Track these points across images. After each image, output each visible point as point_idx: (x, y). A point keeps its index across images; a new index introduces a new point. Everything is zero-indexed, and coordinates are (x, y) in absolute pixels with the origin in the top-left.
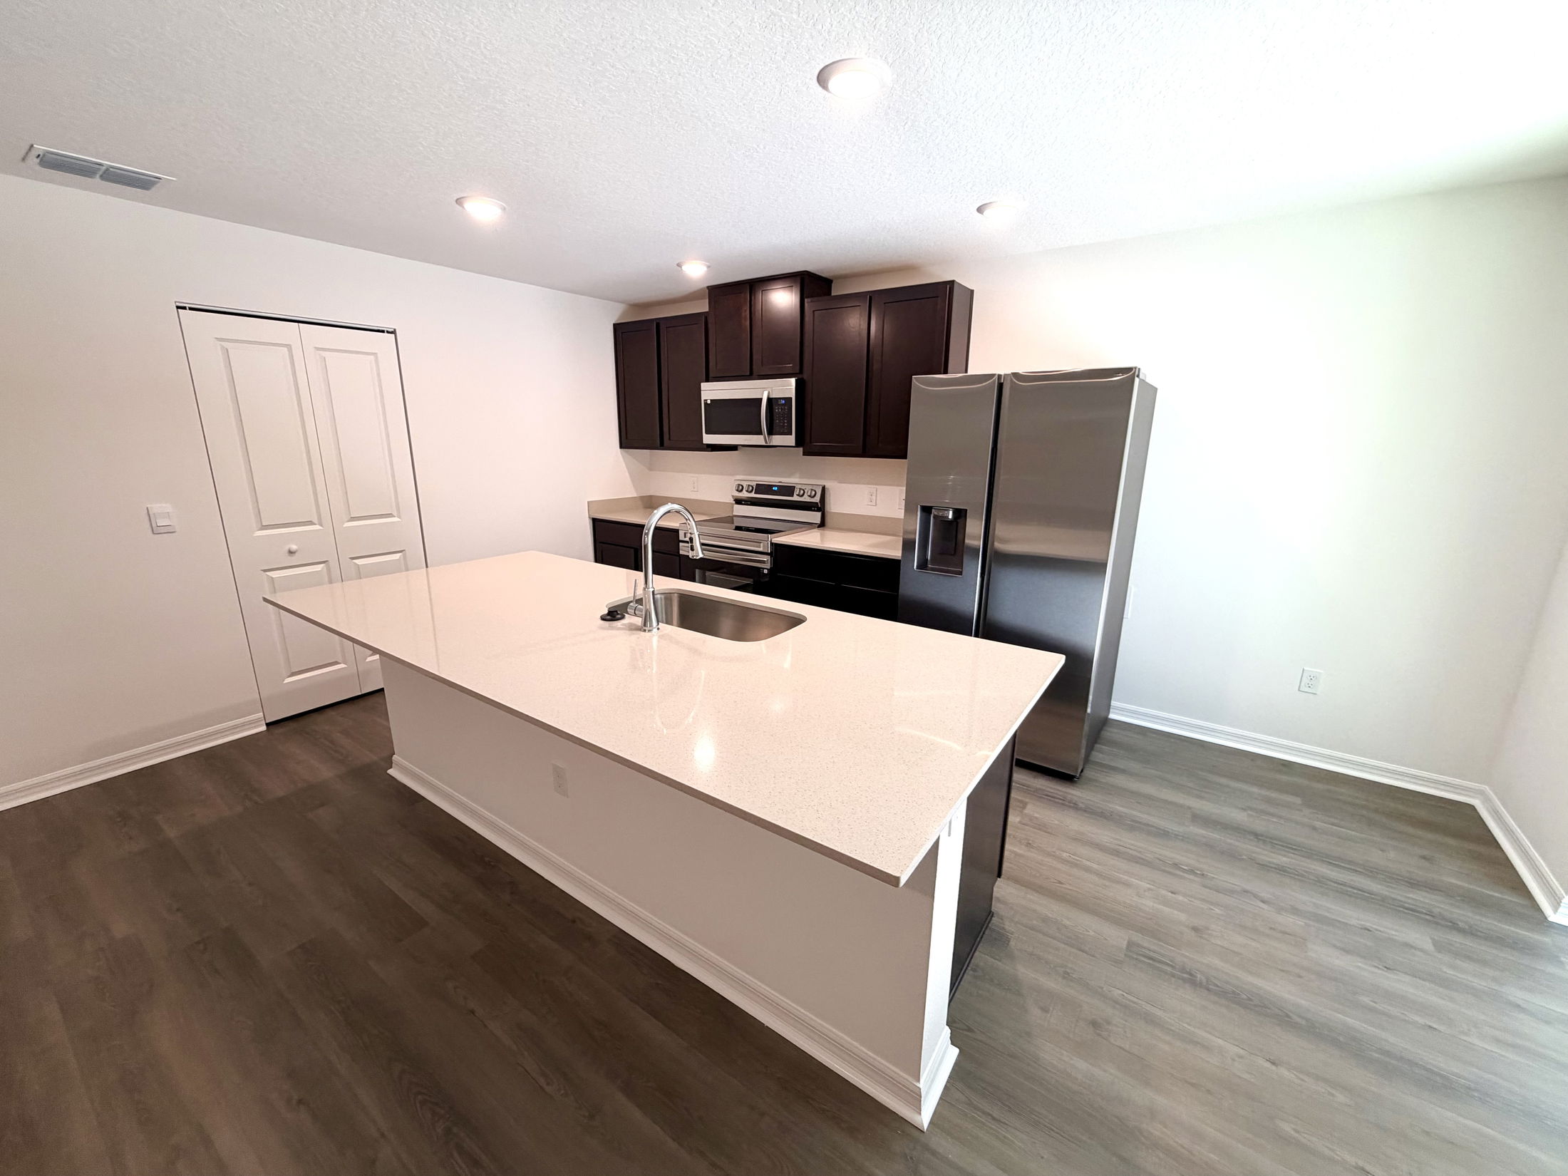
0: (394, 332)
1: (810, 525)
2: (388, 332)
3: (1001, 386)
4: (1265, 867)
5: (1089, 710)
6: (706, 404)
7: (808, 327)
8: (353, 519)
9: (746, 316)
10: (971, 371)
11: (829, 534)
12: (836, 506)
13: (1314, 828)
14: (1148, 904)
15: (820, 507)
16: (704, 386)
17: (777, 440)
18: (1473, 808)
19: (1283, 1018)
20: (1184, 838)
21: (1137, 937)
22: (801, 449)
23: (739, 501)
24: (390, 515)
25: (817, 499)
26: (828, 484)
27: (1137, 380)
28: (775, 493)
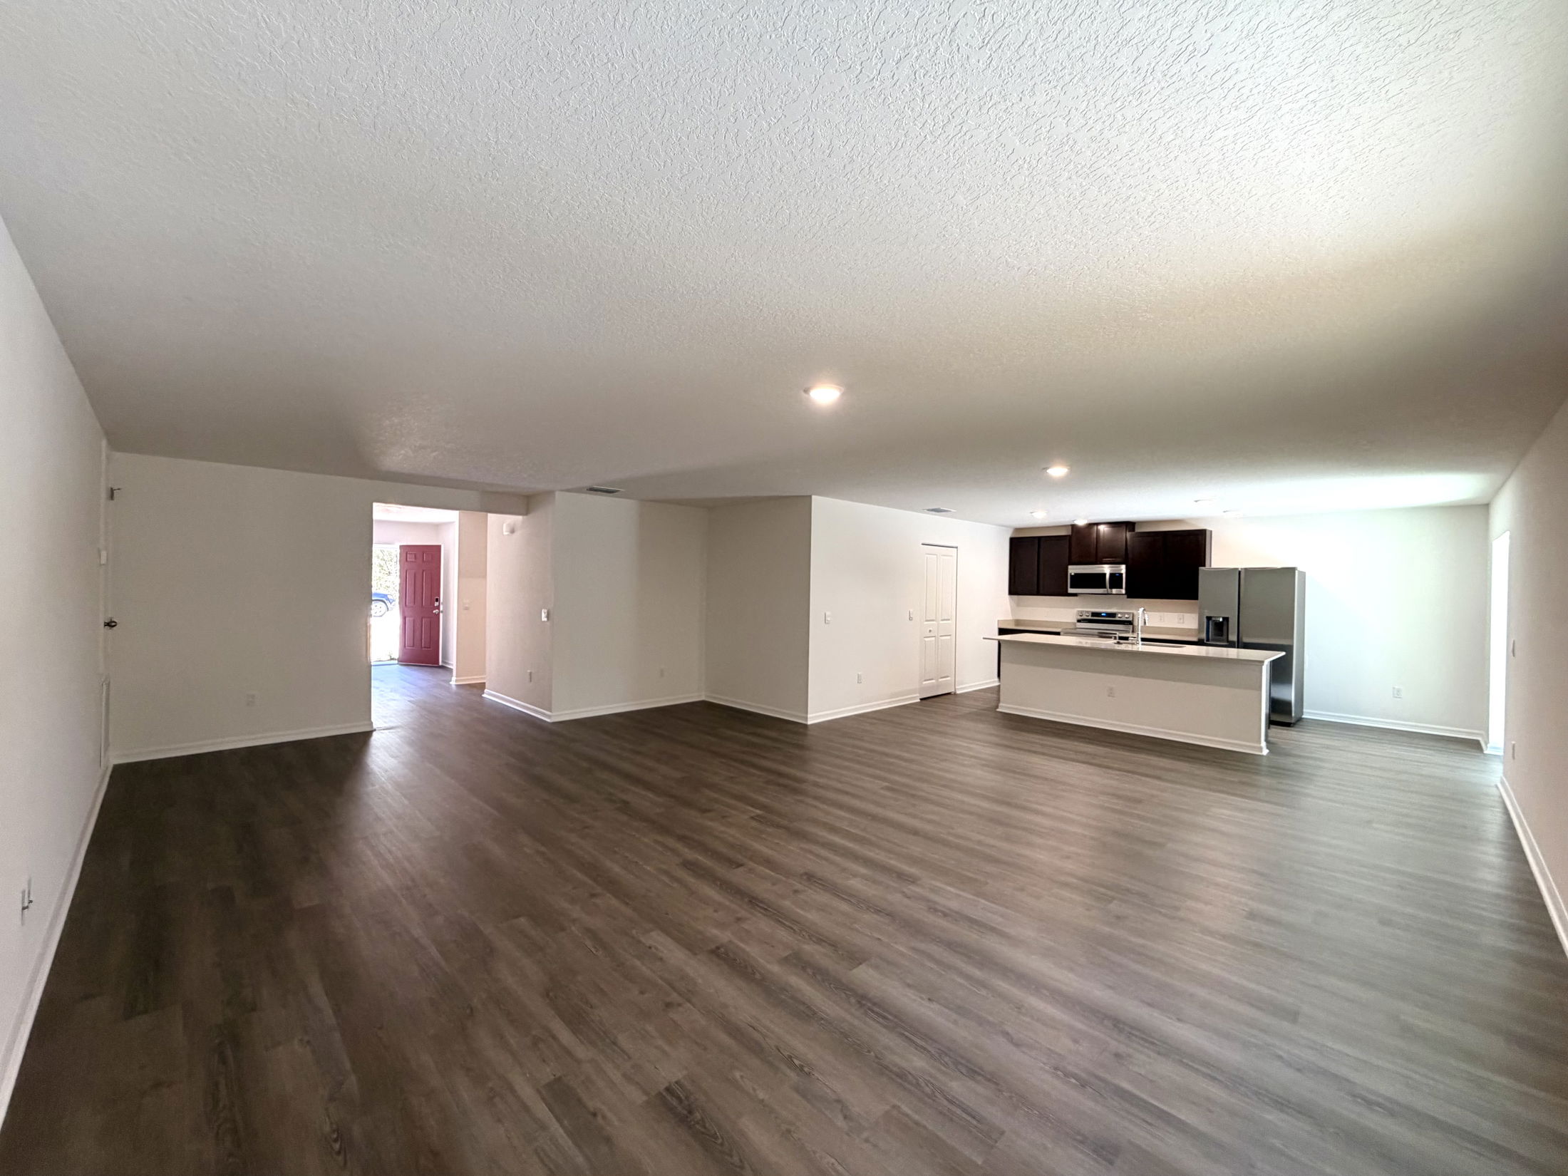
0: (957, 548)
3: (1240, 572)
6: (1071, 575)
7: (1129, 544)
8: (942, 620)
9: (1093, 538)
15: (1130, 623)
16: (1070, 567)
17: (1114, 591)
22: (1127, 595)
23: (1079, 621)
24: (949, 620)
25: (1131, 619)
26: (1137, 612)
27: (1296, 572)
28: (1103, 616)
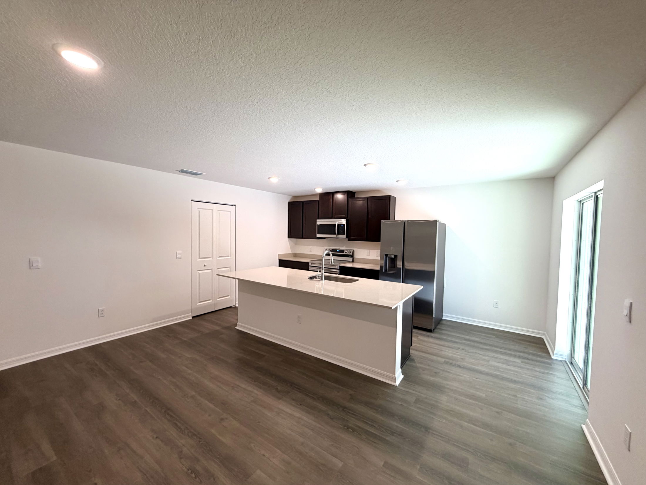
0: (235, 206)
1: (349, 262)
2: (234, 206)
3: (404, 223)
4: (482, 349)
5: (434, 316)
6: (318, 225)
7: (350, 206)
8: (220, 257)
9: (331, 202)
10: (396, 220)
11: (354, 264)
12: (356, 256)
13: (498, 342)
14: (450, 355)
15: (352, 256)
16: (317, 220)
17: (340, 236)
18: (543, 339)
19: (481, 372)
20: (461, 343)
21: (447, 360)
22: (347, 239)
24: (228, 256)
25: (351, 254)
26: (355, 249)
27: (438, 223)
28: (338, 252)
